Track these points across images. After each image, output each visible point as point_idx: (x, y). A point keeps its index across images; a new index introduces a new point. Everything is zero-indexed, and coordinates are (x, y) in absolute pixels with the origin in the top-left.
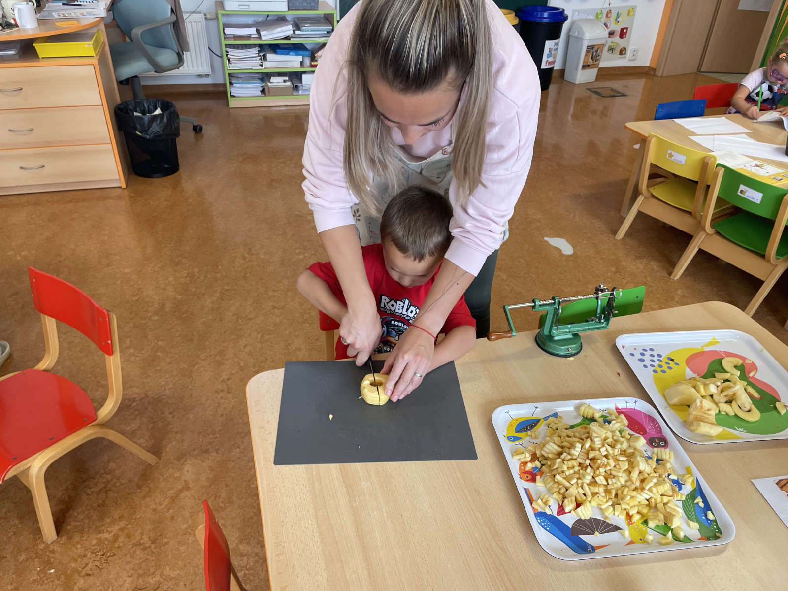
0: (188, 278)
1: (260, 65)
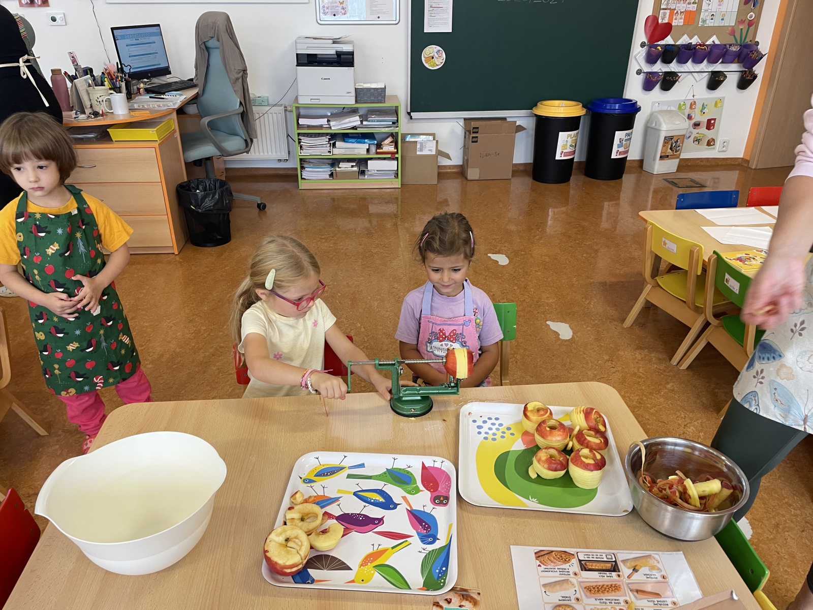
1: (329, 152)
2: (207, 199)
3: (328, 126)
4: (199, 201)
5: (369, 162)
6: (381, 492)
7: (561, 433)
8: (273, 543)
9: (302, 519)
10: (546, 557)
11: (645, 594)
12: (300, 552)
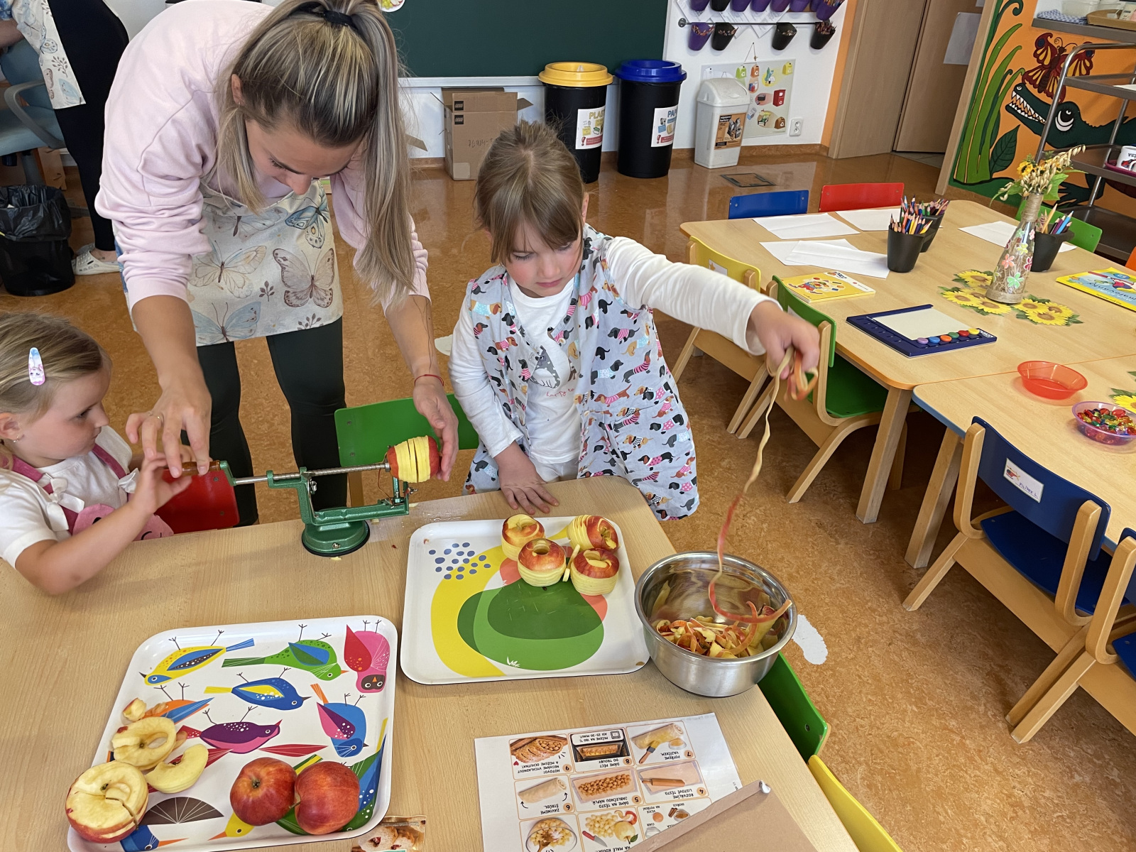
4: (13, 222)
6: (278, 683)
7: (553, 559)
8: (81, 795)
9: (142, 745)
10: (527, 748)
11: (662, 783)
12: (127, 805)
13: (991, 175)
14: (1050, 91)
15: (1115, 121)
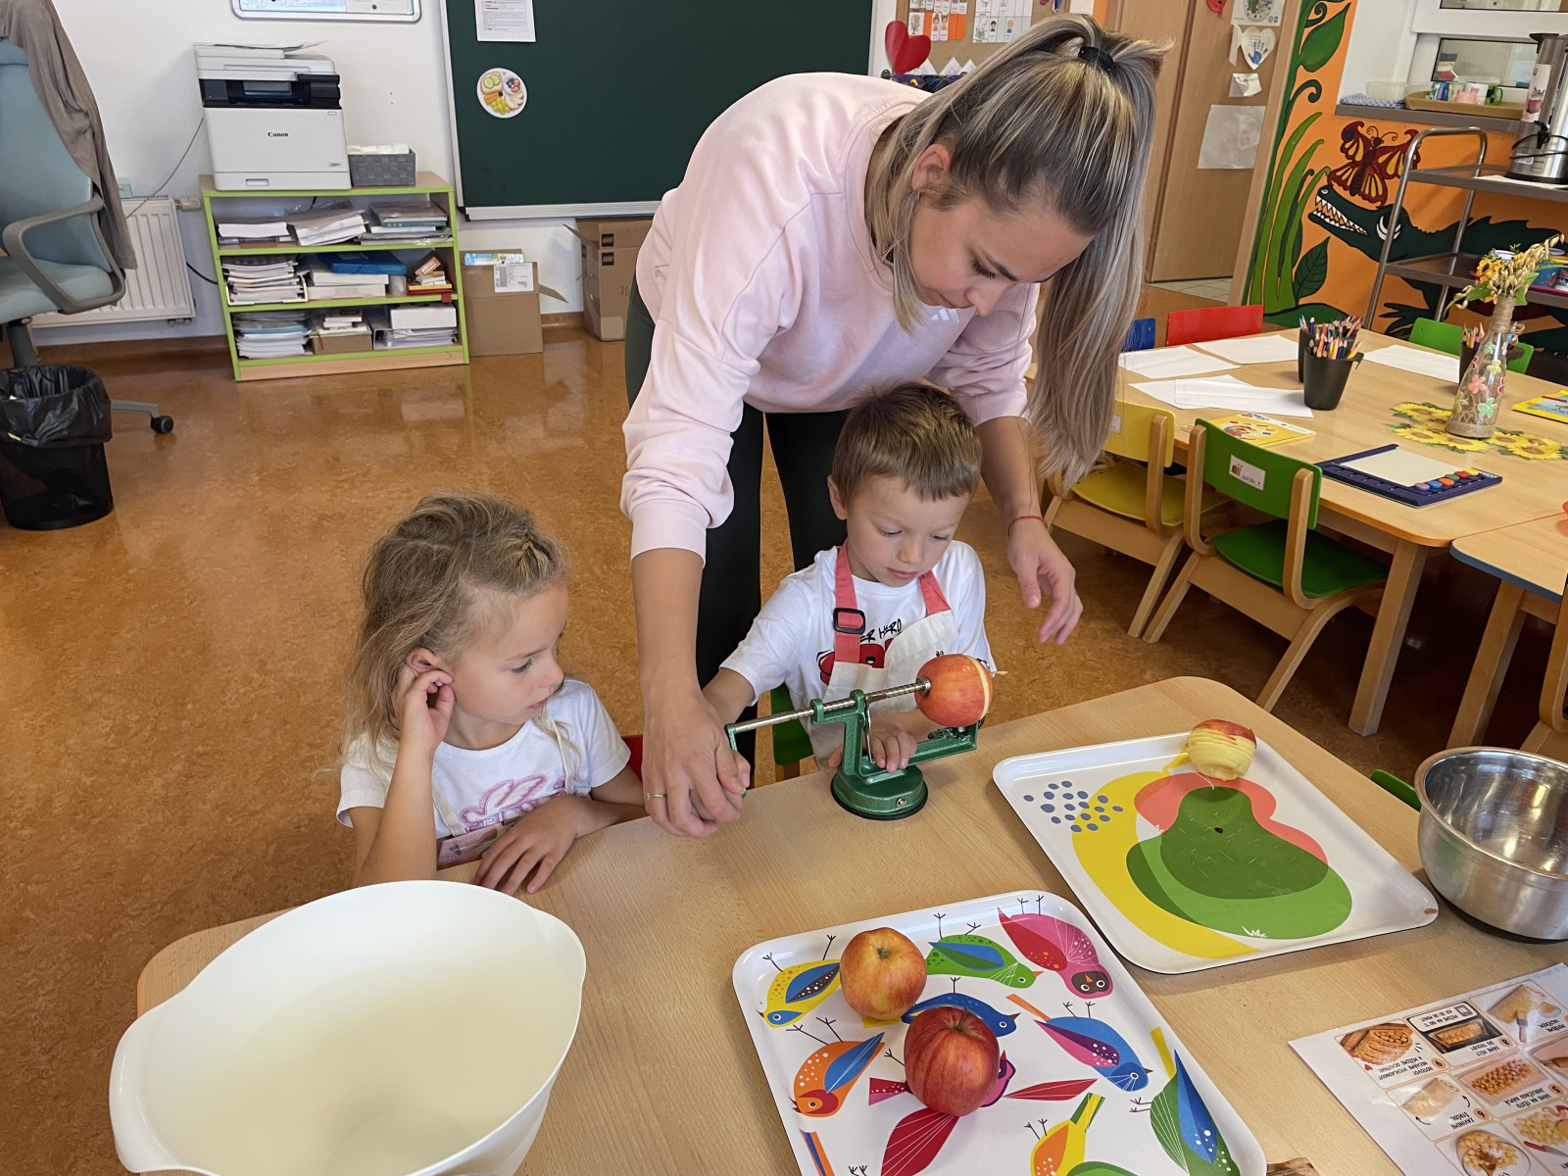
0: (113, 736)
1: (299, 295)
2: (50, 415)
3: (289, 239)
4: (30, 419)
5: (393, 312)
10: (1365, 1045)
13: (1297, 301)
14: (1367, 192)
15: (1459, 222)
